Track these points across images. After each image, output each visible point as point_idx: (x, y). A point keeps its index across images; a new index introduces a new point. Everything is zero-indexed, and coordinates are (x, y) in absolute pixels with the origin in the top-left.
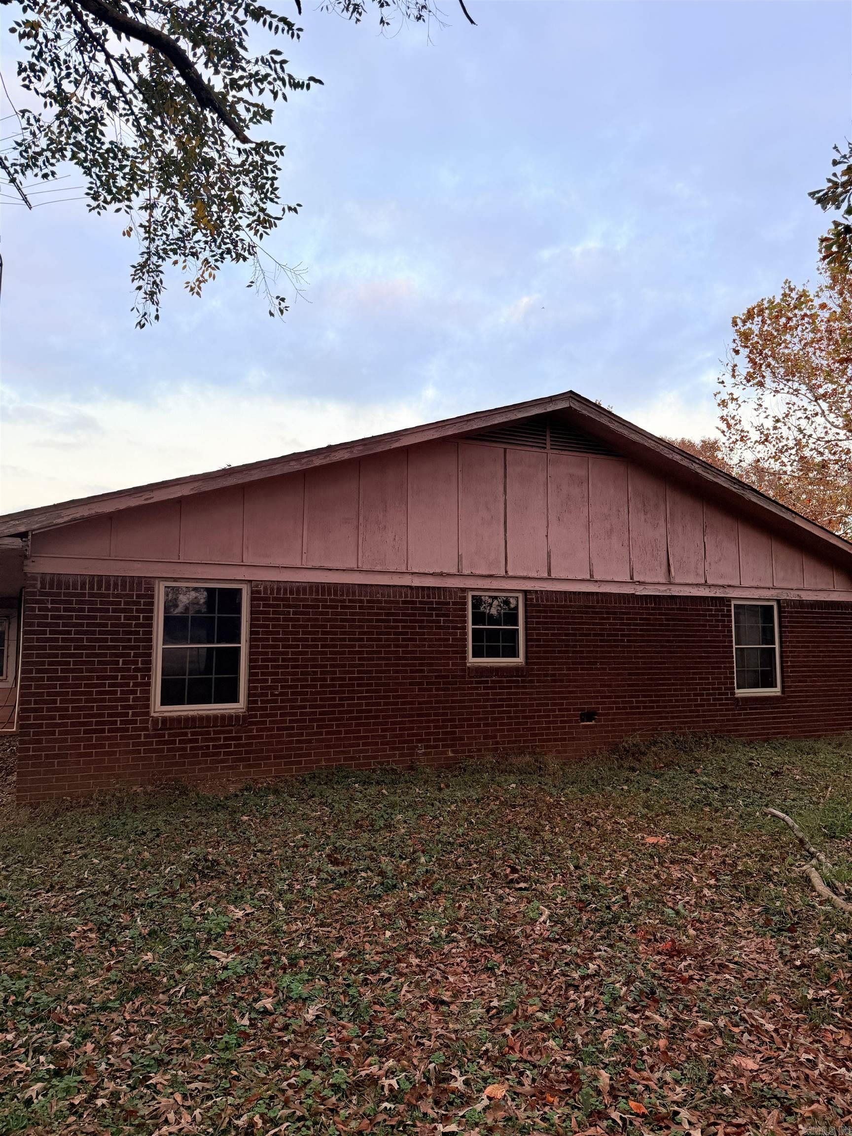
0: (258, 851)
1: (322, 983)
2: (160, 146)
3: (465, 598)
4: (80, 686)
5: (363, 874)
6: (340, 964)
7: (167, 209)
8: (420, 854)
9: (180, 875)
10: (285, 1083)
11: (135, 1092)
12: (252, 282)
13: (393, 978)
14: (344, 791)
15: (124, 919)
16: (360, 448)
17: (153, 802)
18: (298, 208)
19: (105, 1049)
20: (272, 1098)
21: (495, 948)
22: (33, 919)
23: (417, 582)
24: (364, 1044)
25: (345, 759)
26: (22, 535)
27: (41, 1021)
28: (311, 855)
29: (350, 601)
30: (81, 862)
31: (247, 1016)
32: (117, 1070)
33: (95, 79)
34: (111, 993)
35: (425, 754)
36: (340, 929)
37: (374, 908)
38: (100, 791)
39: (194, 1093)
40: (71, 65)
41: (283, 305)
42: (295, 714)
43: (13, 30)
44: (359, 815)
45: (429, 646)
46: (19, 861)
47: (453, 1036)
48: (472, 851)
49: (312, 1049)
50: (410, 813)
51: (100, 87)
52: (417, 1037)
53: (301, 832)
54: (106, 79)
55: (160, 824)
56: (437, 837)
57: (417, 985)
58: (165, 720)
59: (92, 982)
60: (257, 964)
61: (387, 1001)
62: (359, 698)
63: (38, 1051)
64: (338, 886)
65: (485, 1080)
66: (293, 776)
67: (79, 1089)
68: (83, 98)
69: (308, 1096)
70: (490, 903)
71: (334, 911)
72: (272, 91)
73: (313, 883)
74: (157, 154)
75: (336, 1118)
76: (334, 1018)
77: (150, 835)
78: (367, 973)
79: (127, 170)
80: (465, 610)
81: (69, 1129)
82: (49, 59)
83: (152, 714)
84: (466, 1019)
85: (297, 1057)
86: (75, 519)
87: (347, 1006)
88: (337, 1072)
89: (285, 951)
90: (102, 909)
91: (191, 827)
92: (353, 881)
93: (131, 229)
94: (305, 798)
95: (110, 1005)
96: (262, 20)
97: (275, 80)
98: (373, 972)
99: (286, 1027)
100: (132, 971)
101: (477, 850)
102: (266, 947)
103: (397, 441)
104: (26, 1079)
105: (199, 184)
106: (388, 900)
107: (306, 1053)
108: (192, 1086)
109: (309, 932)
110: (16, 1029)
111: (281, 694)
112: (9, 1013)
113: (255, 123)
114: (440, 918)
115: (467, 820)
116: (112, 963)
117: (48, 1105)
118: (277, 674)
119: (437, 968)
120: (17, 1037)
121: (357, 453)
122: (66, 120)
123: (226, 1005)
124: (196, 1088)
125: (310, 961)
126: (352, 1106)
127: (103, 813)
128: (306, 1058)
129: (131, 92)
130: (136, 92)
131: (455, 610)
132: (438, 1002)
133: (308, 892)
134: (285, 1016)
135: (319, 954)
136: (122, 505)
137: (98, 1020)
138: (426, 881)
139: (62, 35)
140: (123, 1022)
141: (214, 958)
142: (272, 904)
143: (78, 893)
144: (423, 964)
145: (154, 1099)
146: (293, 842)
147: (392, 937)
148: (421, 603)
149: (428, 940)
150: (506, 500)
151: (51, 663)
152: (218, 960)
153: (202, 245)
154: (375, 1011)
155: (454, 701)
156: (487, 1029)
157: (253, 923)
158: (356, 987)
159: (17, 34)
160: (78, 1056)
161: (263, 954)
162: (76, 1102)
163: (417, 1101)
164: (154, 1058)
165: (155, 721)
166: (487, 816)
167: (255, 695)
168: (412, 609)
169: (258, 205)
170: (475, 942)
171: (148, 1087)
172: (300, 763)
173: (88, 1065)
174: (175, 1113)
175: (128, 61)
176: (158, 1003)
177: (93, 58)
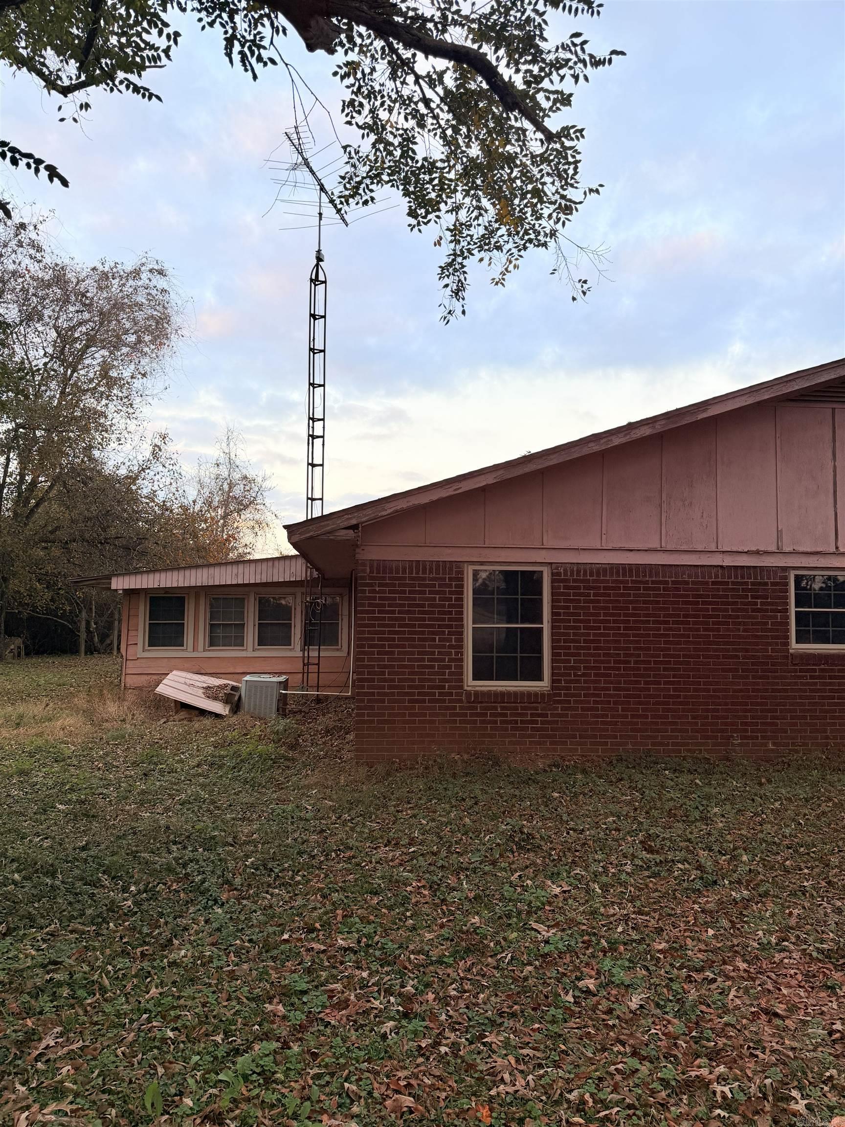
0: (570, 829)
1: (644, 972)
2: (465, 152)
3: (786, 578)
4: (403, 660)
5: (680, 866)
6: (661, 956)
7: (472, 209)
8: (741, 851)
9: (498, 845)
10: (613, 1068)
11: (473, 1046)
12: (555, 270)
13: (719, 979)
14: (654, 777)
15: (452, 881)
16: (663, 422)
17: (469, 770)
18: (600, 189)
19: (444, 1001)
20: (600, 1079)
21: (836, 966)
22: (375, 870)
23: (728, 561)
24: (692, 1043)
25: (653, 744)
26: (354, 527)
27: (388, 965)
28: (623, 839)
29: (653, 582)
30: (413, 821)
31: (571, 992)
32: (456, 1023)
33: (406, 101)
34: (445, 949)
35: (740, 745)
36: (659, 919)
37: (694, 903)
38: (424, 756)
39: (527, 1059)
40: (385, 93)
41: (586, 286)
42: (599, 696)
43: (335, 74)
44: (671, 804)
45: (745, 630)
46: (361, 815)
47: (791, 1054)
48: (801, 855)
49: (638, 1038)
50: (728, 807)
51: (410, 109)
52: (749, 1047)
53: (613, 815)
54: (415, 99)
55: (478, 792)
56: (760, 835)
57: (747, 990)
58: (477, 693)
59: (429, 936)
60: (577, 943)
61: (714, 1003)
62: (666, 683)
63: (389, 992)
64: (655, 875)
65: (831, 1109)
66: (598, 756)
67: (425, 1034)
68: (396, 123)
69: (637, 1086)
70: (826, 915)
71: (652, 900)
72: (573, 76)
73: (628, 868)
74: (462, 160)
75: (667, 1114)
76: (658, 1011)
77: (469, 802)
78: (690, 970)
79: (436, 182)
80: (787, 591)
81: (419, 1069)
82: (366, 92)
83: (466, 688)
84: (805, 1038)
85: (623, 1044)
86: (397, 511)
87: (671, 1001)
88: (665, 1067)
89: (603, 934)
90: (432, 868)
91: (505, 799)
92: (670, 871)
93: (441, 238)
94: (614, 780)
95: (445, 960)
96: (561, 5)
97: (575, 63)
98: (700, 970)
99: (610, 1011)
100: (461, 931)
101: (808, 854)
102: (584, 927)
103: (704, 411)
104: (382, 1015)
105: (502, 181)
106: (708, 896)
107: (631, 1041)
108: (525, 1051)
109: (626, 919)
110: (369, 968)
111: (584, 675)
112: (363, 954)
113: (554, 112)
114: (769, 924)
115: (794, 820)
116: (445, 920)
117: (400, 1042)
118: (579, 655)
119: (768, 977)
120: (370, 975)
121: (659, 427)
122: (381, 147)
123: (550, 978)
124: (528, 1055)
125: (630, 948)
126: (682, 1105)
127: (427, 777)
128: (632, 1046)
129: (438, 106)
130: (442, 105)
131: (774, 591)
132: (773, 1015)
133: (623, 877)
134: (608, 999)
135: (640, 942)
136: (435, 496)
137: (437, 973)
138: (749, 881)
139: (377, 67)
140: (458, 978)
141: (536, 930)
142: (587, 885)
143: (411, 850)
144: (752, 970)
145: (490, 1057)
146: (605, 824)
147: (715, 936)
148: (733, 583)
149: (755, 945)
150: (835, 467)
151: (380, 639)
152: (539, 933)
153: (506, 238)
154: (701, 1012)
155: (774, 691)
156: (830, 1054)
157: (570, 901)
158: (680, 983)
159: (339, 76)
160: (422, 1003)
161: (582, 933)
162: (423, 1045)
163: (754, 1116)
164: (487, 1018)
165: (469, 694)
166: (818, 817)
167: (559, 675)
168: (724, 590)
169: (559, 193)
170: (811, 955)
171: (484, 1044)
172: (606, 744)
173: (431, 1013)
174: (510, 1074)
175: (434, 76)
176: (487, 965)
177: (403, 83)
